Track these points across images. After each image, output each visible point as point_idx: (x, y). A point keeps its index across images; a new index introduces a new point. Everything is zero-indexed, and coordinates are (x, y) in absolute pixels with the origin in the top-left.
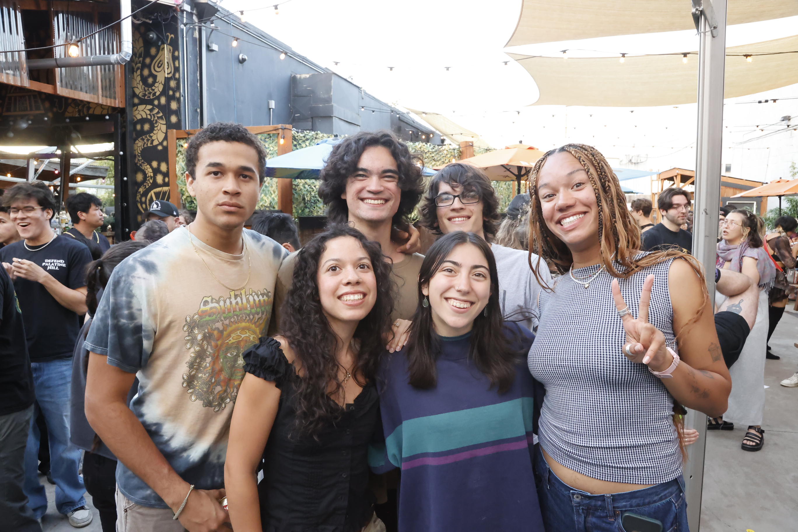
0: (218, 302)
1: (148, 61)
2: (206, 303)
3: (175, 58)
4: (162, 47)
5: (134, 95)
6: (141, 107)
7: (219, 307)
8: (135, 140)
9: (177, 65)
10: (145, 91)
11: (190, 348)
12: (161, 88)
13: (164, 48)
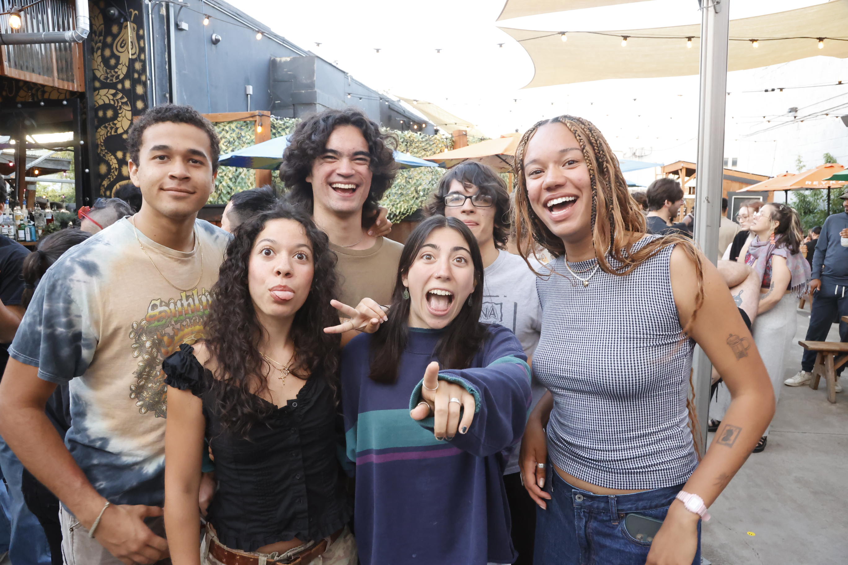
0: (168, 305)
1: (109, 40)
2: (154, 307)
3: (140, 38)
4: (125, 24)
5: (95, 78)
6: (103, 92)
7: (169, 311)
8: (97, 128)
9: (142, 45)
10: (108, 74)
11: (137, 357)
12: (125, 70)
13: (127, 26)
